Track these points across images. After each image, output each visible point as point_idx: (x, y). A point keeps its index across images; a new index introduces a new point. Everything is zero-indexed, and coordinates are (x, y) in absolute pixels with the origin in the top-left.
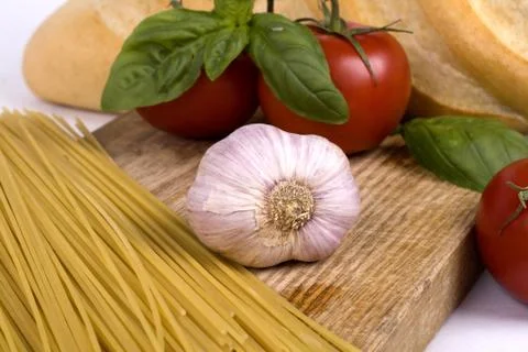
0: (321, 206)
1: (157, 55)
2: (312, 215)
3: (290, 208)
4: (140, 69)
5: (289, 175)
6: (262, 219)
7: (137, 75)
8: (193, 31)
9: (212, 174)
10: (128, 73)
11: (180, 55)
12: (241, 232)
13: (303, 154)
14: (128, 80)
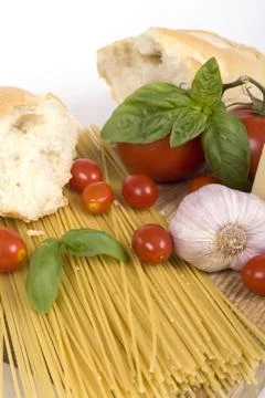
0: (251, 242)
1: (145, 112)
2: (244, 247)
3: (231, 243)
4: (132, 118)
5: (233, 221)
6: (214, 247)
7: (128, 121)
8: (173, 104)
9: (186, 216)
10: (124, 117)
11: (161, 117)
12: (200, 253)
13: (243, 209)
14: (122, 122)
